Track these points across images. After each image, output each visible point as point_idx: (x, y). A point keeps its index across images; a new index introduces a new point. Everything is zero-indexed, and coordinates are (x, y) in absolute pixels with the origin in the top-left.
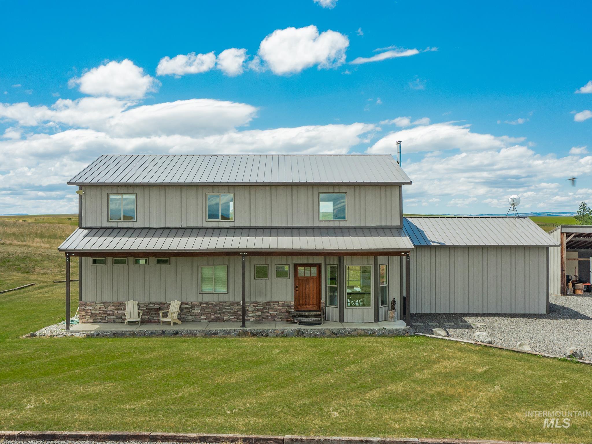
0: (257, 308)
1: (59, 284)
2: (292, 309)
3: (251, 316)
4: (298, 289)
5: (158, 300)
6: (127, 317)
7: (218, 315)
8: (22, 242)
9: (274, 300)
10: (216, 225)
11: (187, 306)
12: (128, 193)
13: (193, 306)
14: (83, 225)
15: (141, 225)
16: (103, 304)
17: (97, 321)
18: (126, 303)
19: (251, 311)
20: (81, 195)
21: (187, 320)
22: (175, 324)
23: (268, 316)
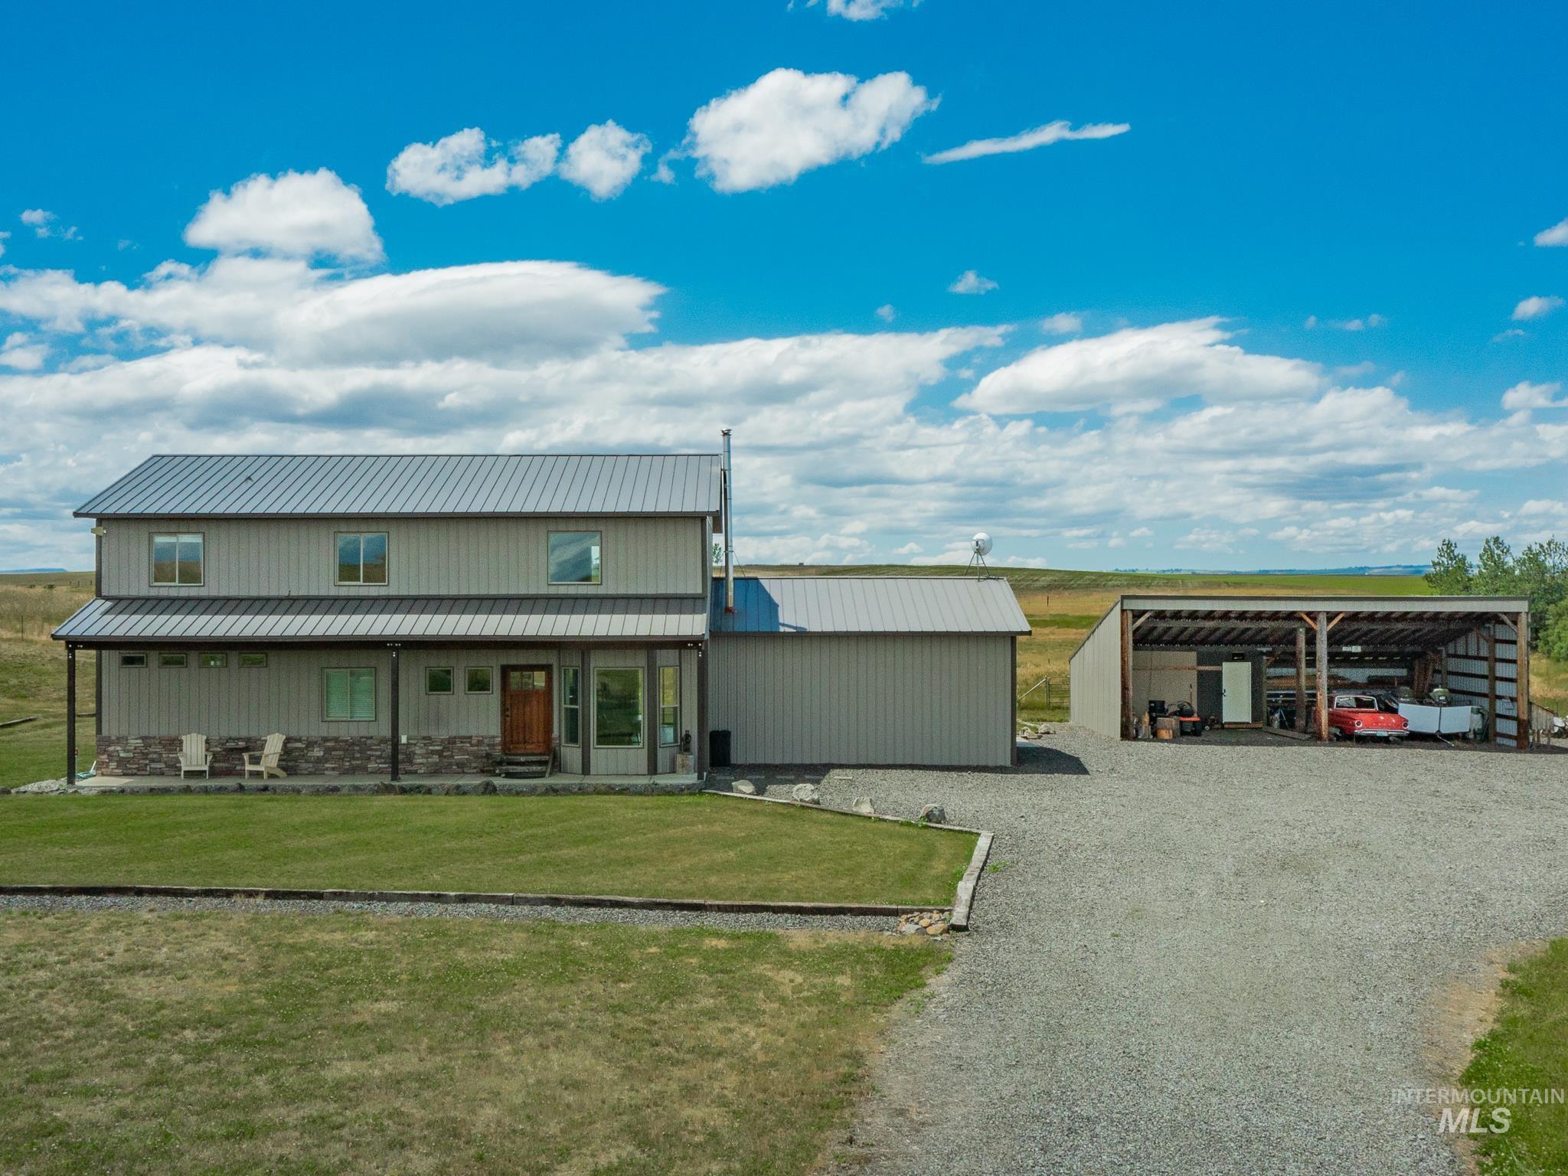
0: (430, 748)
1: (88, 719)
2: (497, 752)
3: (420, 764)
4: (508, 713)
5: (244, 734)
6: (182, 765)
7: (359, 762)
8: (17, 632)
9: (463, 733)
10: (353, 592)
11: (299, 745)
12: (189, 533)
13: (310, 744)
14: (104, 593)
15: (214, 593)
16: (140, 741)
17: (130, 772)
18: (183, 738)
19: (420, 755)
20: (101, 537)
21: (299, 772)
22: (272, 776)
23: (450, 764)
